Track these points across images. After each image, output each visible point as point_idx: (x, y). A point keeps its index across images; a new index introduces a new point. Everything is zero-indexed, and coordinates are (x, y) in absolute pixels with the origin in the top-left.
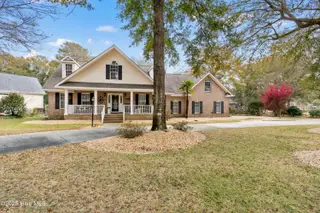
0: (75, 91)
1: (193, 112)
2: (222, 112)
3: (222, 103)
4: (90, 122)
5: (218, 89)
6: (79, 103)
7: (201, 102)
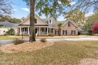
0: (25, 27)
1: (63, 34)
2: (75, 34)
3: (75, 31)
4: (22, 37)
5: (73, 26)
6: (26, 31)
7: (66, 31)
